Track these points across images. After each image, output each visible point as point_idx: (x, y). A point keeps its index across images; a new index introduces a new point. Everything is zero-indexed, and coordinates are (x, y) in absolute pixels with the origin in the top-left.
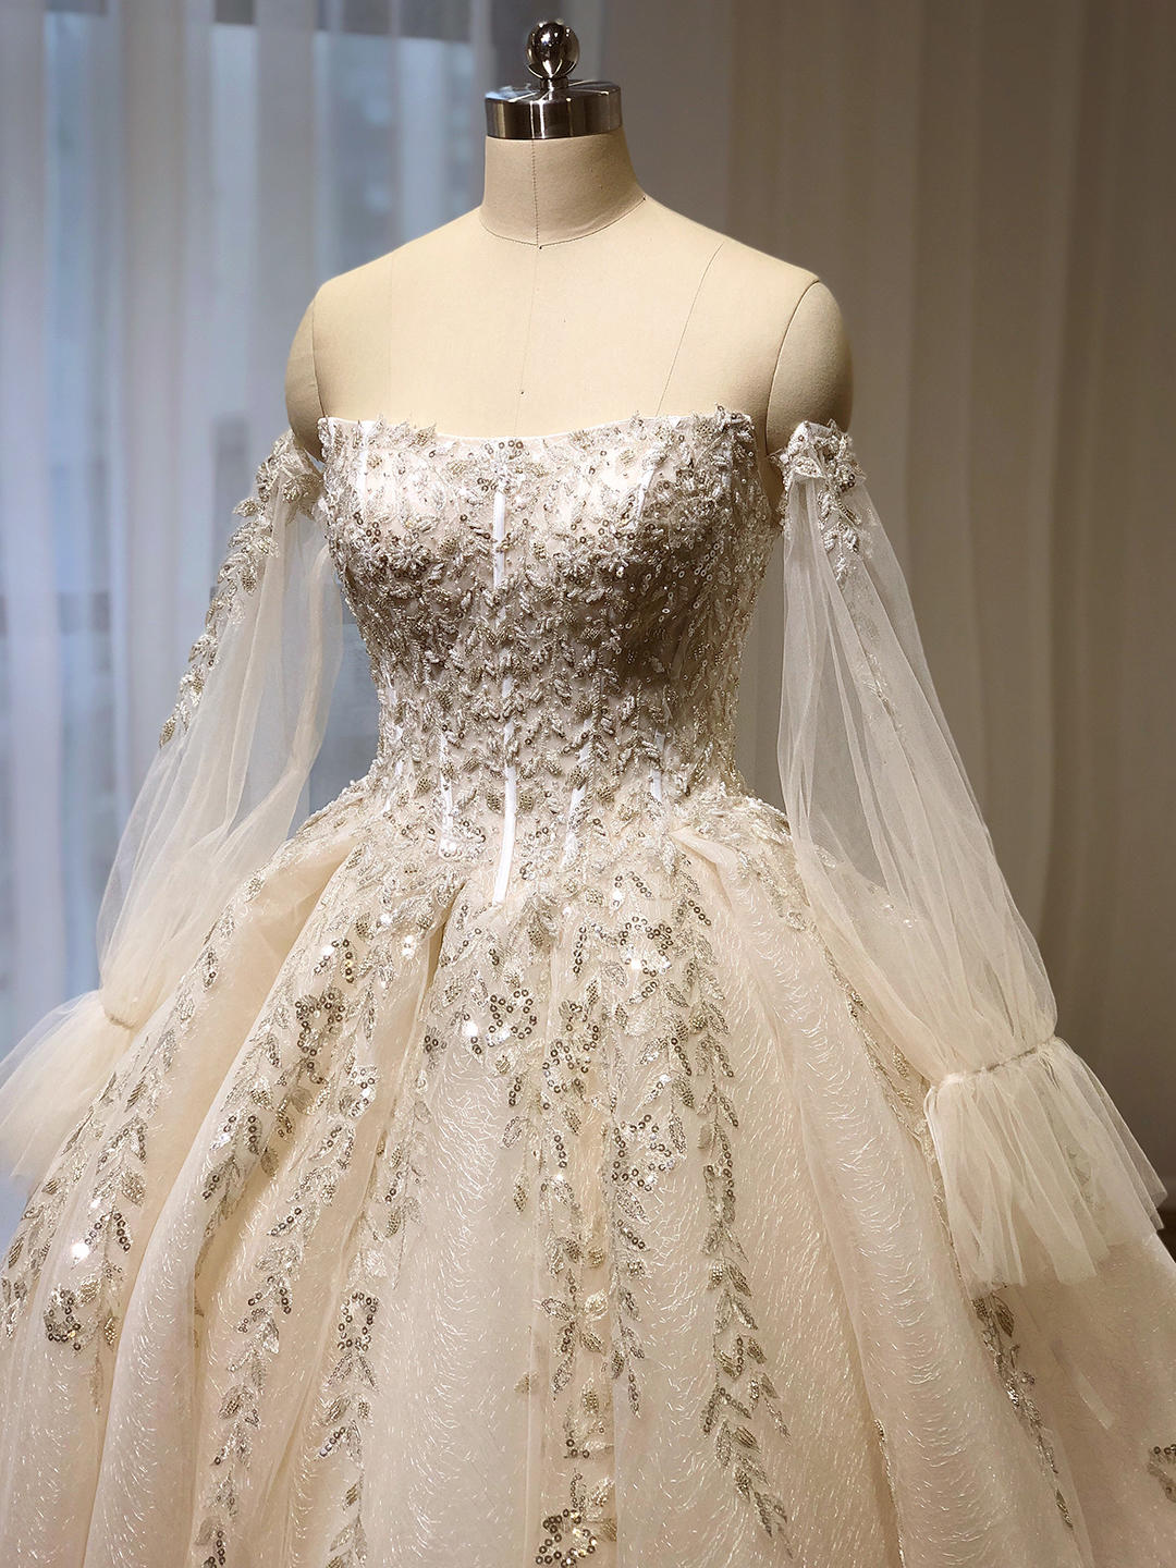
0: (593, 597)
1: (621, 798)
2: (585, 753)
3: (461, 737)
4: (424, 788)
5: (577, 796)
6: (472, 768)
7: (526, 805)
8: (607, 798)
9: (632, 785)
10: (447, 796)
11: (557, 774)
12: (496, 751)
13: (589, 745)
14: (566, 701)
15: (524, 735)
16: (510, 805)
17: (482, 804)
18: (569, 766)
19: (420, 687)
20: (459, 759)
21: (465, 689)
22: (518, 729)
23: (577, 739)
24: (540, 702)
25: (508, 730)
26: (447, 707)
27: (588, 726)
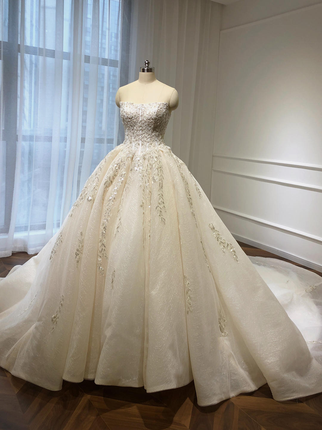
0: (151, 121)
1: (153, 144)
2: (149, 139)
3: (135, 137)
4: (131, 143)
5: (148, 144)
6: (136, 141)
7: (142, 145)
8: (151, 144)
9: (154, 143)
10: (133, 143)
11: (146, 141)
12: (139, 139)
13: (149, 138)
14: (147, 133)
15: (142, 137)
16: (141, 145)
17: (137, 144)
18: (147, 141)
19: (131, 132)
20: (135, 140)
21: (136, 132)
22: (142, 136)
23: (148, 137)
24: (144, 133)
25: (140, 136)
26: (134, 134)
27: (149, 136)
